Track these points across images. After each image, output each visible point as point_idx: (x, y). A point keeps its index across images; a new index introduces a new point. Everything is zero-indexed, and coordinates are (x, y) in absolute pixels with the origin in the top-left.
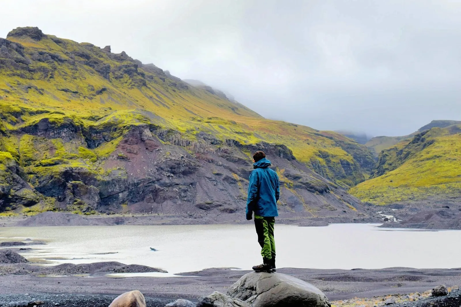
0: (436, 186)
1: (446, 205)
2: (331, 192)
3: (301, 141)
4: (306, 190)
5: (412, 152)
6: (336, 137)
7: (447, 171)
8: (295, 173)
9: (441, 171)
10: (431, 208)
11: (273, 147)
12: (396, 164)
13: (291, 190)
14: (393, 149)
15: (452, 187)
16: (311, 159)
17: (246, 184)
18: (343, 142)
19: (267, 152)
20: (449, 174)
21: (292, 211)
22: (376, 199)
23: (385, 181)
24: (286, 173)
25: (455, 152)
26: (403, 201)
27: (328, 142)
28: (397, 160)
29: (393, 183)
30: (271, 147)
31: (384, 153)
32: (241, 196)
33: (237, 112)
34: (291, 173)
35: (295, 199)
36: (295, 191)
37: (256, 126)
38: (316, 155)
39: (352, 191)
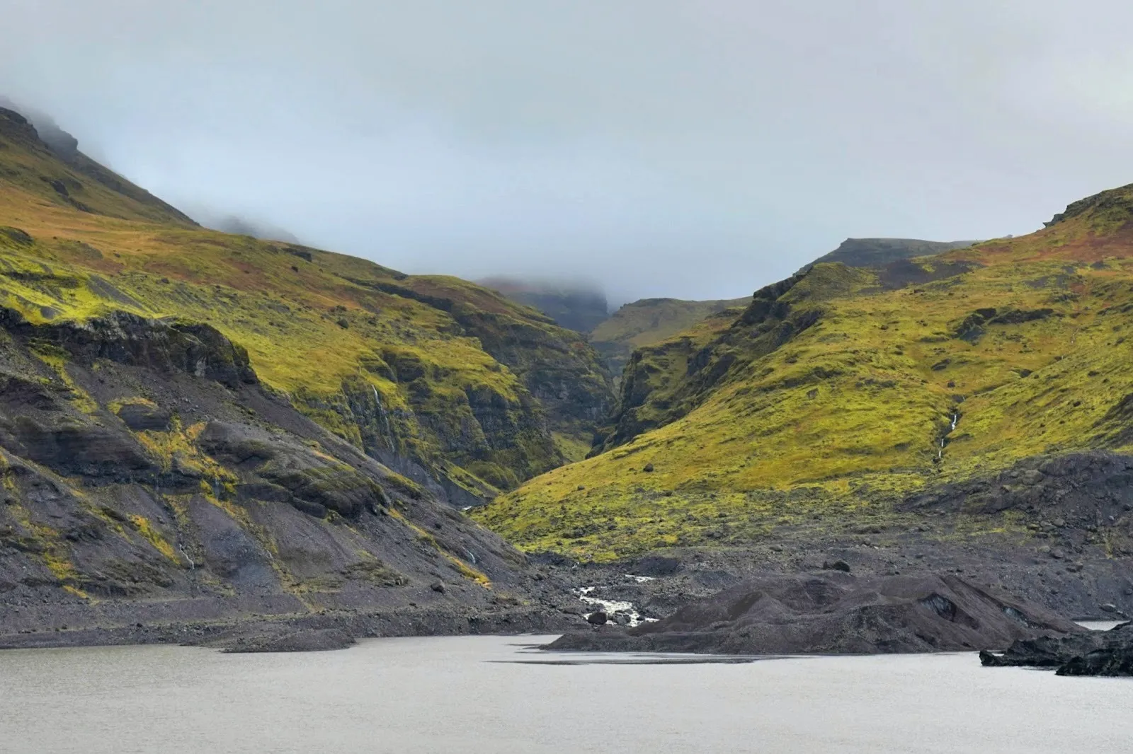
0: (816, 485)
1: (839, 560)
2: (394, 514)
3: (314, 315)
4: (289, 505)
5: (740, 358)
6: (470, 301)
7: (860, 427)
8: (246, 439)
9: (838, 428)
10: (783, 570)
11: (164, 334)
12: (682, 403)
13: (229, 508)
14: (677, 345)
15: (869, 490)
16: (345, 385)
17: (36, 485)
18: (492, 318)
19: (137, 355)
20: (867, 442)
21: (224, 592)
22: (583, 539)
23: (625, 470)
24: (209, 437)
25: (895, 357)
26: (682, 545)
27: (426, 317)
28: (691, 389)
29: (655, 476)
30: (156, 335)
31: (644, 362)
32: (9, 533)
33: (77, 199)
34: (229, 440)
35: (243, 539)
36: (244, 511)
37: (134, 252)
38: (369, 369)
39: (498, 507)
